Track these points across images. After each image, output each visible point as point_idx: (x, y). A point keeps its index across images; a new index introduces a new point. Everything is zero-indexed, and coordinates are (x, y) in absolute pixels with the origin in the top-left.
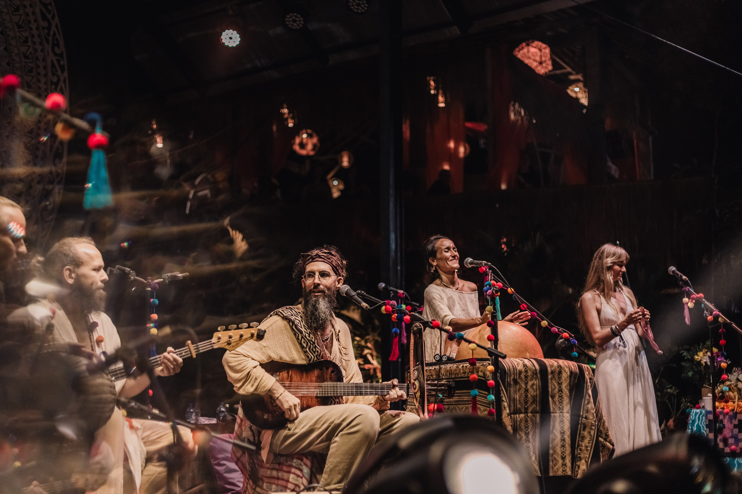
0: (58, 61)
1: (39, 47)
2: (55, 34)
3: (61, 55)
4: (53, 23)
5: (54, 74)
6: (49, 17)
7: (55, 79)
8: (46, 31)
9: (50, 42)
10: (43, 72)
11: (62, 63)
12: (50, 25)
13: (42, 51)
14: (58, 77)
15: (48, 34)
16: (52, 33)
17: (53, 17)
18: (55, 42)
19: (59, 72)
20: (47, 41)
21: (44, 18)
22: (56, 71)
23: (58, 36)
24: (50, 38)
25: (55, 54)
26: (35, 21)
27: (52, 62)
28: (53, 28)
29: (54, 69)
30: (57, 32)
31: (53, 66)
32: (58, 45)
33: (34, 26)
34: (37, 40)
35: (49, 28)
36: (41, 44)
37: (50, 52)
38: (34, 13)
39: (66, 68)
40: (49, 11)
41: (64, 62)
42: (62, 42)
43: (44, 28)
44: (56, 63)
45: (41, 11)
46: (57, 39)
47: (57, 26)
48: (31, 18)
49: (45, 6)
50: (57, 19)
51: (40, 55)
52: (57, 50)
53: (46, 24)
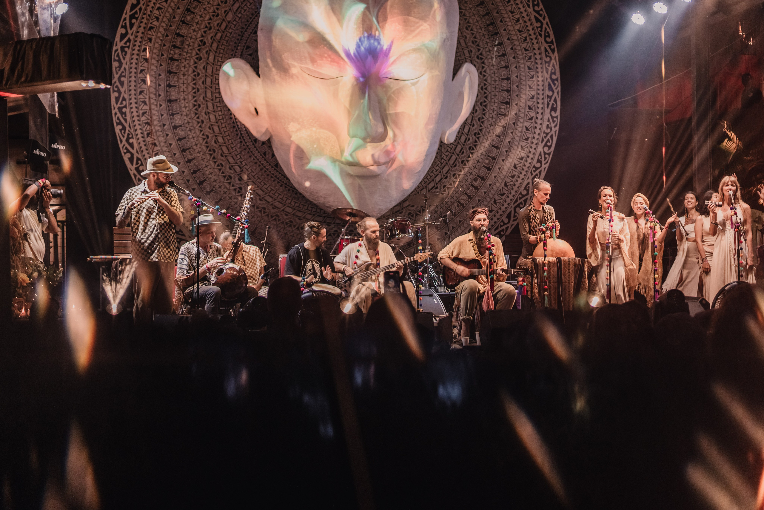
0: (550, 47)
1: (535, 41)
2: (546, 29)
3: (552, 42)
4: (544, 22)
5: (547, 56)
6: (541, 19)
8: (539, 29)
9: (543, 36)
10: (538, 57)
11: (552, 47)
12: (542, 24)
13: (537, 43)
14: (550, 57)
15: (541, 31)
16: (543, 29)
17: (544, 19)
18: (547, 34)
20: (541, 35)
21: (537, 20)
22: (549, 53)
23: (548, 30)
24: (543, 33)
25: (547, 42)
26: (531, 24)
27: (545, 48)
28: (545, 25)
29: (547, 53)
30: (547, 28)
31: (546, 50)
32: (549, 36)
33: (530, 28)
34: (533, 37)
35: (541, 27)
36: (536, 38)
37: (543, 42)
38: (530, 20)
39: (556, 49)
40: (541, 15)
41: (554, 46)
42: (551, 33)
43: (537, 28)
44: (548, 48)
45: (535, 17)
46: (548, 33)
47: (547, 24)
48: (528, 23)
49: (538, 12)
50: (547, 19)
51: (536, 46)
52: (548, 40)
53: (539, 24)
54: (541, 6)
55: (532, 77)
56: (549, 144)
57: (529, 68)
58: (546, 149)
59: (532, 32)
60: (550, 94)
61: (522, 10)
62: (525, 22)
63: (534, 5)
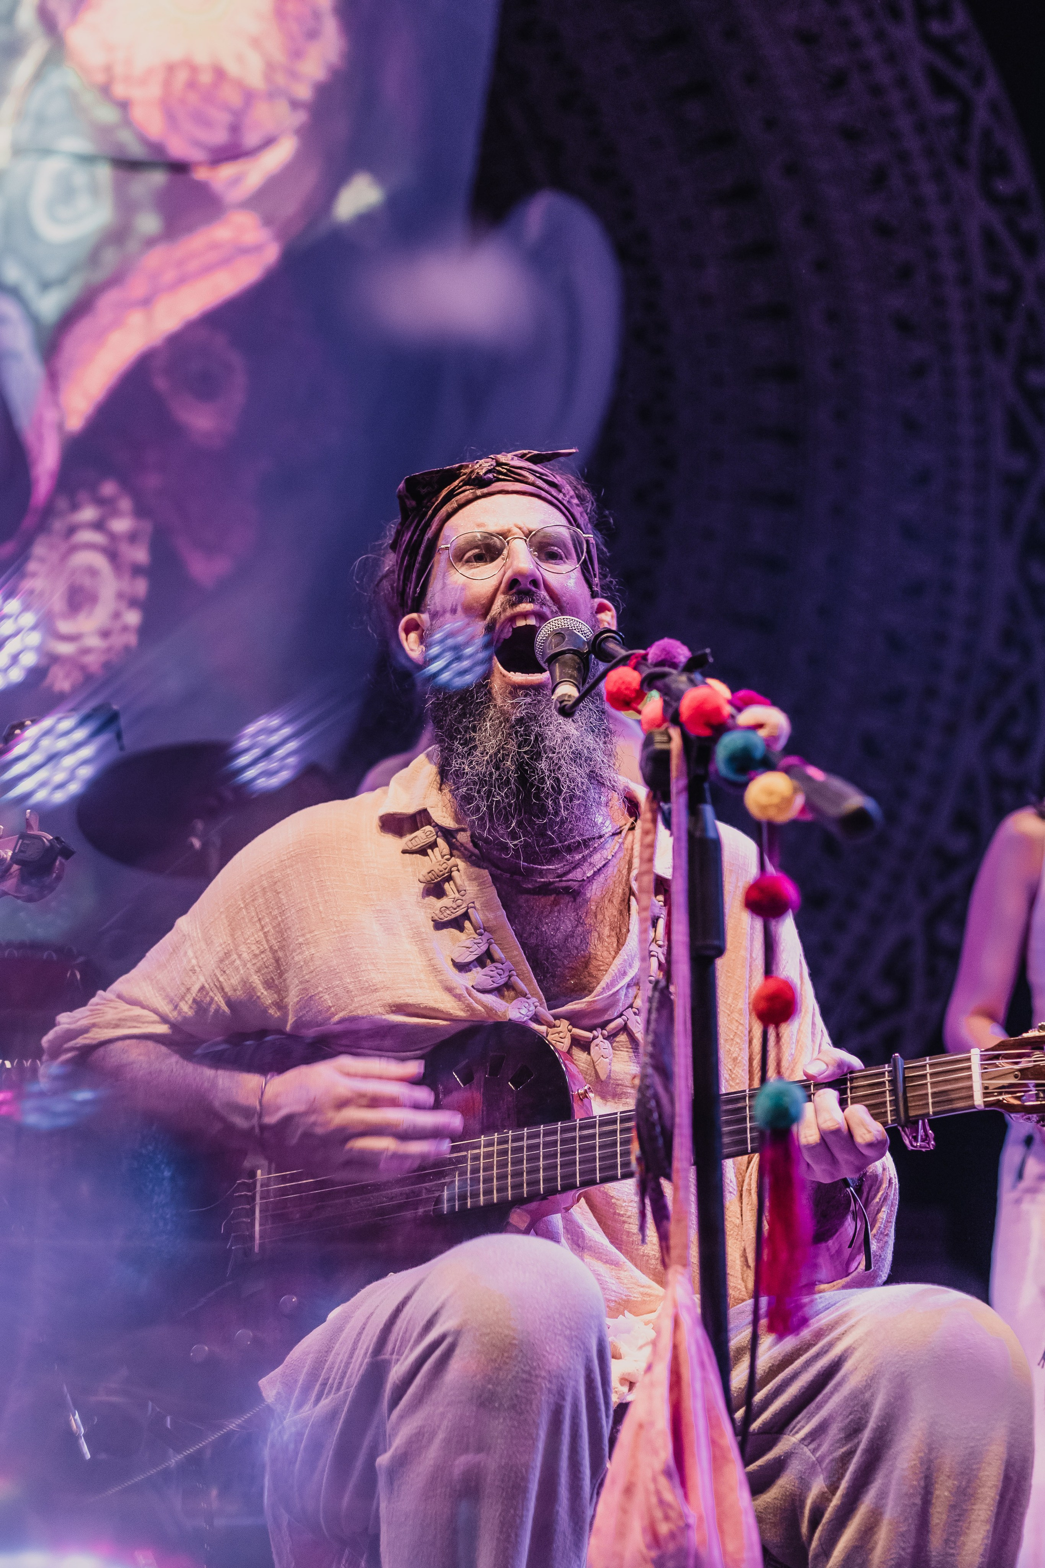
0: (1011, 222)
1: (929, 190)
2: (987, 135)
3: (1020, 201)
4: (980, 99)
6: (961, 79)
7: (1001, 285)
8: (954, 130)
9: (975, 165)
10: (949, 268)
12: (968, 105)
13: (943, 198)
15: (963, 140)
16: (976, 134)
17: (978, 81)
18: (993, 160)
19: (1017, 259)
20: (961, 161)
23: (1001, 137)
24: (973, 153)
25: (995, 200)
26: (910, 104)
27: (987, 228)
28: (982, 116)
30: (996, 127)
31: (990, 239)
32: (1004, 169)
34: (921, 166)
35: (964, 117)
36: (937, 176)
37: (977, 196)
38: (902, 82)
40: (959, 62)
42: (1018, 158)
43: (943, 123)
45: (930, 68)
46: (999, 151)
47: (994, 108)
48: (895, 98)
49: (942, 46)
50: (992, 86)
51: (937, 215)
52: (1002, 187)
53: (949, 108)
54: (961, 18)
55: (919, 371)
56: (1018, 730)
57: (904, 325)
58: (1002, 759)
59: (912, 143)
60: (1018, 464)
61: (862, 29)
62: (876, 91)
63: (923, 13)
